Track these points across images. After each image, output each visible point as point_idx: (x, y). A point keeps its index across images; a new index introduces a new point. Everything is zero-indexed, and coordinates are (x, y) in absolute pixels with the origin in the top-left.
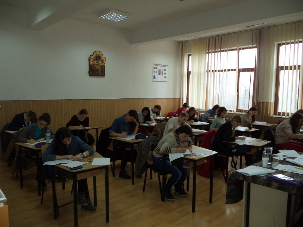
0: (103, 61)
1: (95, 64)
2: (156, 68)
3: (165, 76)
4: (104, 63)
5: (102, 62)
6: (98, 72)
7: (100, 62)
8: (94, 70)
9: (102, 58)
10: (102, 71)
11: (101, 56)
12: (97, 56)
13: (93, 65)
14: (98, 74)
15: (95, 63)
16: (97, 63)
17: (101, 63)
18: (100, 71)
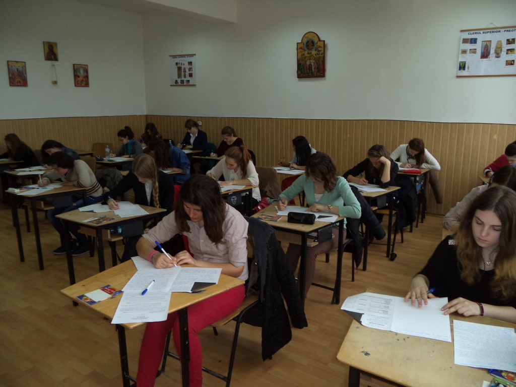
0: (320, 49)
1: (306, 57)
2: (474, 41)
3: (510, 57)
4: (321, 52)
5: (319, 51)
6: (312, 70)
7: (314, 52)
8: (303, 67)
9: (317, 43)
10: (317, 68)
11: (316, 40)
12: (308, 42)
13: (302, 60)
14: (310, 74)
15: (306, 55)
16: (308, 53)
17: (316, 52)
18: (315, 68)
